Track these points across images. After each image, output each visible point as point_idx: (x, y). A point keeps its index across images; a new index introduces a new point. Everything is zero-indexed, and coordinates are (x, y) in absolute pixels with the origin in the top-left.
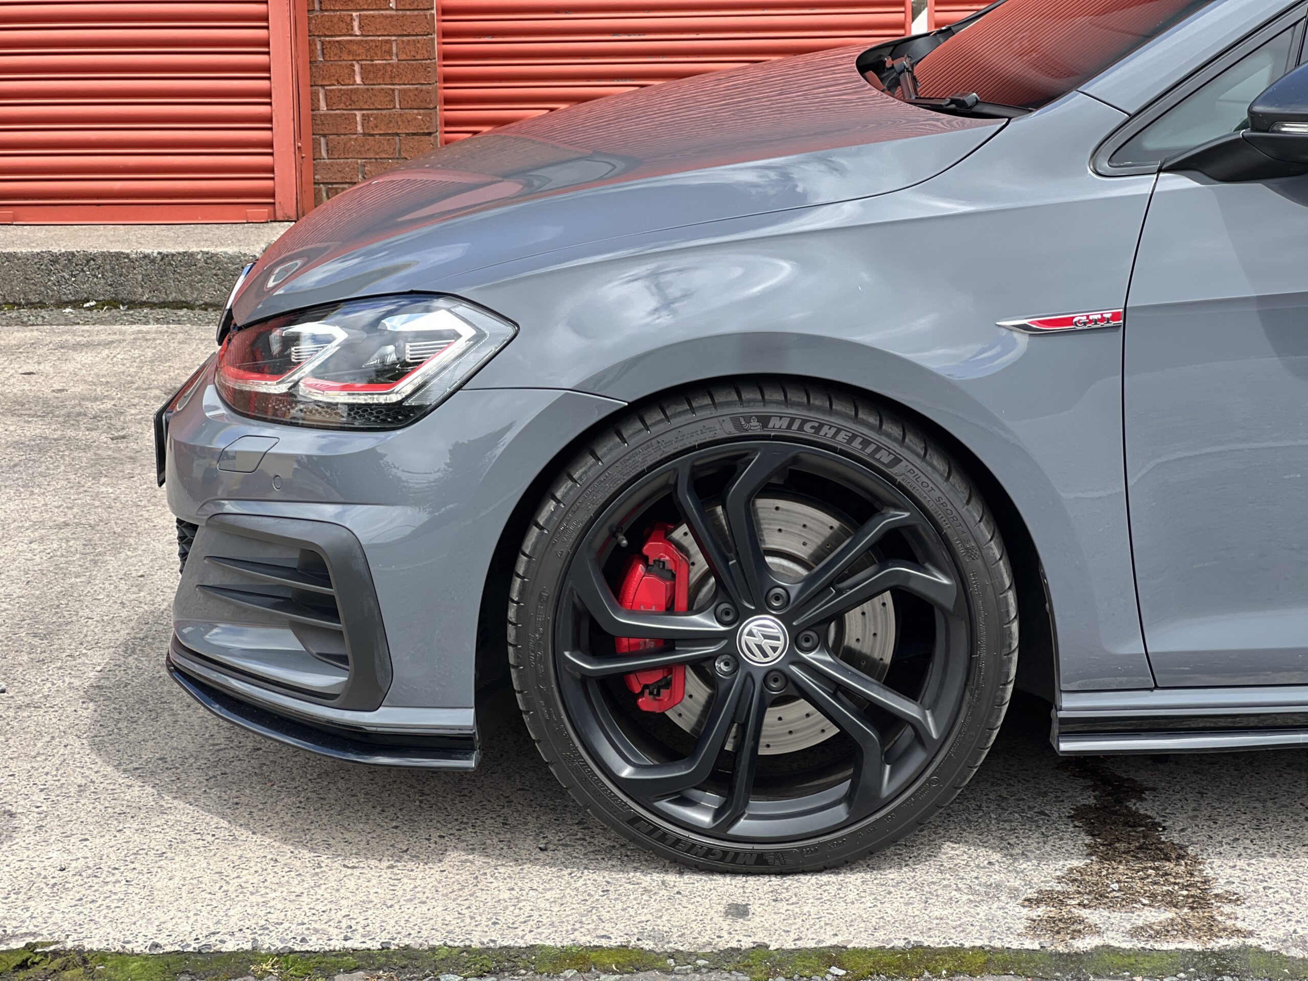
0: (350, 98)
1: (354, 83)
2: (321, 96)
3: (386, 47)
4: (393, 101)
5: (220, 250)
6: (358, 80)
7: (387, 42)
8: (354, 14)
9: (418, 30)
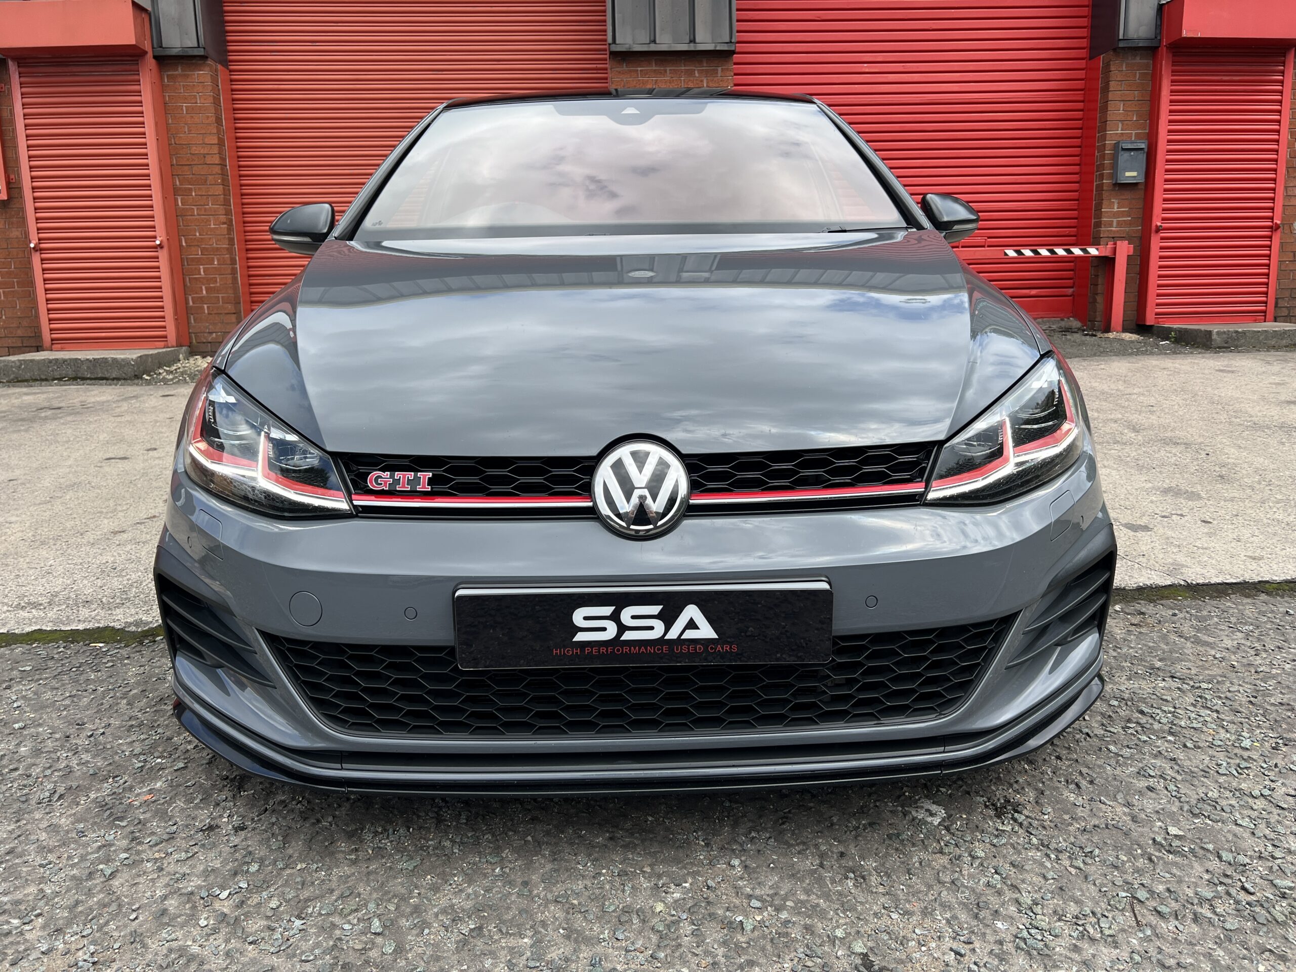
0: (202, 300)
4: (219, 300)
5: (118, 356)
6: (204, 292)
7: (214, 278)
8: (201, 267)
9: (226, 274)
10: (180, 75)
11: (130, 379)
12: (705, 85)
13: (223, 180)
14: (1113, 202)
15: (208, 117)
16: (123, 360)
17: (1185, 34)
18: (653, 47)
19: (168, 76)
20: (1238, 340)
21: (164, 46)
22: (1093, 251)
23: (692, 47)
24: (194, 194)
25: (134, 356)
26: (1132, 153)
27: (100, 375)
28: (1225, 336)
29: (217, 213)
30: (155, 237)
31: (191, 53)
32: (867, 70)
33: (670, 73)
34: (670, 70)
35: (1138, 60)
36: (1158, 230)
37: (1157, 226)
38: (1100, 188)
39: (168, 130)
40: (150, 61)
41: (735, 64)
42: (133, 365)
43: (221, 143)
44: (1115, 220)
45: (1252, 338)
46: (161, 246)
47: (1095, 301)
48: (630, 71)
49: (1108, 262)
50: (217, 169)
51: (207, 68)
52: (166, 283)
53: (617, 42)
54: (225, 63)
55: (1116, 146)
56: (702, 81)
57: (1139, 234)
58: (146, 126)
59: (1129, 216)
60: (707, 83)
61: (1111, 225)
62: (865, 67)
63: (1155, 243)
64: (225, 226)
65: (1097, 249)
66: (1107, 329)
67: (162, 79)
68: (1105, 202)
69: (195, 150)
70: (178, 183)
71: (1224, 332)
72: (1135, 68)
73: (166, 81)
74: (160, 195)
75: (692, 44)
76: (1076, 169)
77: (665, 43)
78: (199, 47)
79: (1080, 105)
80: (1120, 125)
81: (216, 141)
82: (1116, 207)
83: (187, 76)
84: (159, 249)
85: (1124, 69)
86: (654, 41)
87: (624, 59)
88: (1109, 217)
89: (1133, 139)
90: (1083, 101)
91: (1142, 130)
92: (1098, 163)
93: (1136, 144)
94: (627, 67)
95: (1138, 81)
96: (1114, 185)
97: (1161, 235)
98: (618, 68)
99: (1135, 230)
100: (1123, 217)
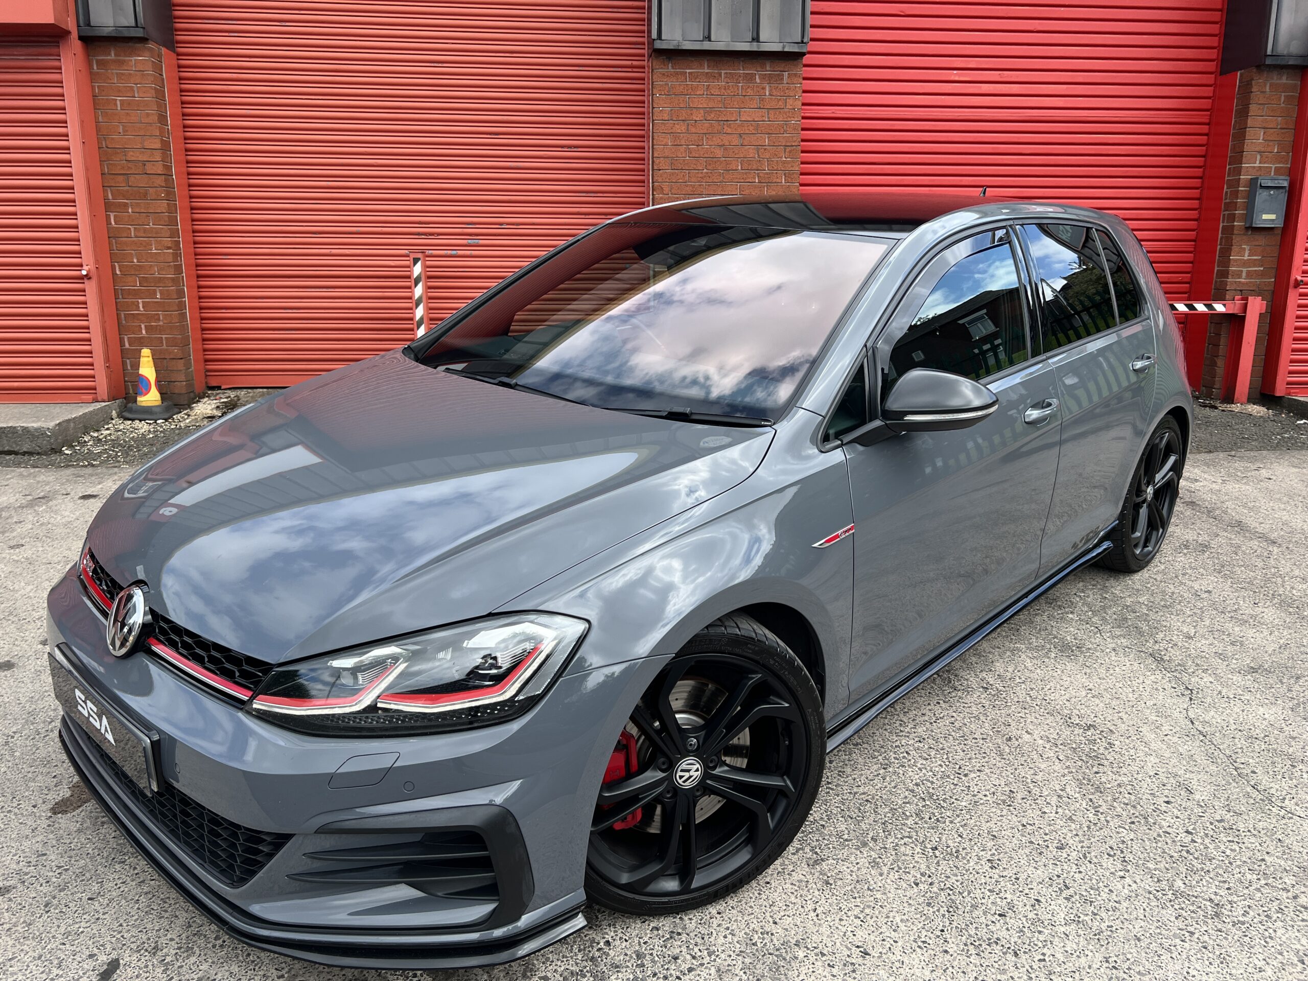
0: (140, 341)
1: (142, 333)
2: (126, 340)
3: (156, 317)
4: (162, 342)
5: (30, 425)
6: (144, 332)
7: (157, 314)
8: (140, 301)
9: (171, 309)
10: (114, 61)
11: (46, 454)
12: (767, 94)
13: (168, 194)
14: (1244, 249)
15: (148, 115)
16: (36, 429)
18: (707, 46)
19: (97, 61)
21: (92, 24)
22: (1219, 308)
23: (754, 47)
24: (130, 210)
25: (51, 425)
26: (1272, 192)
27: (6, 449)
29: (159, 235)
30: (81, 266)
31: (126, 34)
32: (957, 78)
33: (726, 77)
34: (726, 73)
35: (1284, 80)
36: (1297, 284)
37: (1296, 279)
38: (1229, 230)
39: (98, 130)
40: (75, 44)
41: (805, 66)
42: (49, 436)
43: (165, 146)
44: (1245, 270)
46: (88, 277)
47: (1215, 364)
48: (677, 73)
49: (1236, 321)
50: (160, 181)
51: (147, 53)
52: (94, 321)
53: (663, 38)
54: (171, 44)
55: (1253, 183)
56: (764, 88)
57: (1272, 288)
58: (69, 125)
59: (1262, 266)
60: (770, 91)
61: (1240, 276)
62: (954, 75)
63: (1293, 299)
64: (171, 251)
65: (1224, 305)
66: (1229, 398)
67: (90, 66)
68: (1235, 249)
69: (131, 155)
70: (110, 197)
72: (1281, 90)
73: (95, 67)
74: (87, 213)
75: (755, 44)
76: (1195, 203)
77: (722, 40)
78: (137, 26)
79: (1205, 129)
80: (1258, 157)
81: (158, 146)
82: (1246, 254)
83: (121, 63)
84: (86, 281)
85: (1268, 89)
86: (708, 38)
87: (669, 59)
88: (1238, 266)
89: (1272, 174)
90: (1208, 124)
91: (1283, 163)
92: (1227, 201)
93: (1276, 182)
94: (673, 68)
95: (1283, 105)
96: (1247, 228)
97: (1301, 290)
98: (662, 68)
99: (1269, 282)
100: (1254, 266)
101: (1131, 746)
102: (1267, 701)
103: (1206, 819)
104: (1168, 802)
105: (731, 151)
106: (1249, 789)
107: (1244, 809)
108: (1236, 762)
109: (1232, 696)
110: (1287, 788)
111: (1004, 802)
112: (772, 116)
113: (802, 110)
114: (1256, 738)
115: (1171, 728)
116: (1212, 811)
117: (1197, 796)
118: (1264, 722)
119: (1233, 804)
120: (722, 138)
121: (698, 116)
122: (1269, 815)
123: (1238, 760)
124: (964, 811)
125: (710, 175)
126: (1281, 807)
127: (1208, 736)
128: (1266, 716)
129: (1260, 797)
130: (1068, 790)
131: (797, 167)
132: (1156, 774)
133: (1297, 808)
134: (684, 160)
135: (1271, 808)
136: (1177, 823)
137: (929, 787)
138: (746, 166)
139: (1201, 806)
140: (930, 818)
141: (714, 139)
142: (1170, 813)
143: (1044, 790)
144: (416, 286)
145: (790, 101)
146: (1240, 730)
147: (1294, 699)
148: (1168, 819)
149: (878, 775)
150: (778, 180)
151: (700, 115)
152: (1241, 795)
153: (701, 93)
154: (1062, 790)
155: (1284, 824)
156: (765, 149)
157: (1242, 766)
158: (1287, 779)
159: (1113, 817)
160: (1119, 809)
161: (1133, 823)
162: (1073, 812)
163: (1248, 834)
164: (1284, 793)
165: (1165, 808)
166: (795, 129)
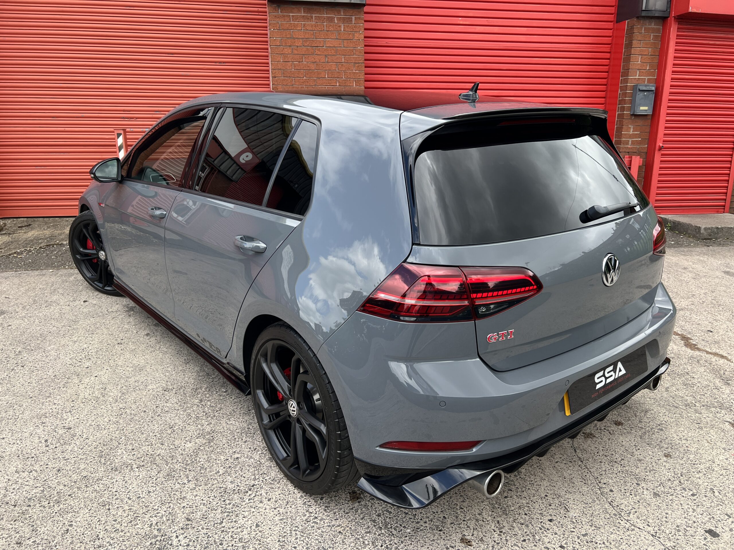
12: (342, 30)
14: (630, 128)
17: (690, 10)
20: (718, 233)
26: (645, 93)
28: (709, 231)
32: (461, 23)
33: (315, 19)
34: (315, 16)
35: (653, 26)
36: (660, 149)
37: (659, 146)
38: (621, 116)
41: (366, 13)
44: (630, 140)
45: (727, 232)
48: (285, 16)
55: (634, 88)
56: (340, 26)
57: (646, 151)
59: (640, 138)
60: (344, 28)
61: (627, 143)
62: (460, 21)
63: (658, 158)
68: (625, 127)
71: (709, 228)
72: (651, 32)
79: (608, 55)
80: (638, 72)
82: (632, 130)
85: (643, 31)
87: (279, 6)
88: (626, 138)
89: (646, 83)
90: (610, 53)
91: (652, 76)
92: (620, 99)
93: (648, 87)
94: (281, 12)
95: (652, 41)
96: (632, 115)
97: (663, 152)
98: (274, 12)
99: (644, 147)
100: (636, 138)
101: (532, 473)
102: (625, 431)
103: (575, 533)
104: (550, 521)
105: (321, 66)
106: (607, 506)
107: (602, 523)
108: (600, 482)
109: (603, 428)
110: (632, 504)
111: (437, 527)
112: (345, 44)
113: (365, 41)
114: (616, 462)
115: (561, 456)
116: (580, 527)
117: (571, 514)
118: (622, 448)
119: (595, 519)
120: (315, 57)
121: (299, 43)
122: (619, 528)
123: (602, 481)
124: (408, 538)
125: (308, 81)
126: (628, 520)
127: (584, 462)
128: (624, 443)
129: (614, 512)
130: (484, 514)
131: (362, 77)
132: (546, 496)
133: (638, 521)
134: (291, 71)
135: (620, 521)
136: (555, 539)
137: (387, 517)
138: (330, 75)
139: (573, 523)
140: (382, 546)
141: (310, 58)
142: (551, 530)
143: (467, 515)
144: (120, 151)
145: (357, 35)
146: (605, 456)
147: (642, 428)
148: (549, 535)
149: (352, 509)
150: (351, 84)
151: (300, 43)
152: (601, 511)
153: (300, 29)
154: (479, 514)
155: (629, 536)
156: (342, 65)
157: (604, 486)
158: (633, 496)
159: (511, 537)
160: (516, 529)
161: (524, 541)
162: (484, 534)
163: (603, 545)
164: (630, 508)
165: (548, 526)
166: (360, 52)
